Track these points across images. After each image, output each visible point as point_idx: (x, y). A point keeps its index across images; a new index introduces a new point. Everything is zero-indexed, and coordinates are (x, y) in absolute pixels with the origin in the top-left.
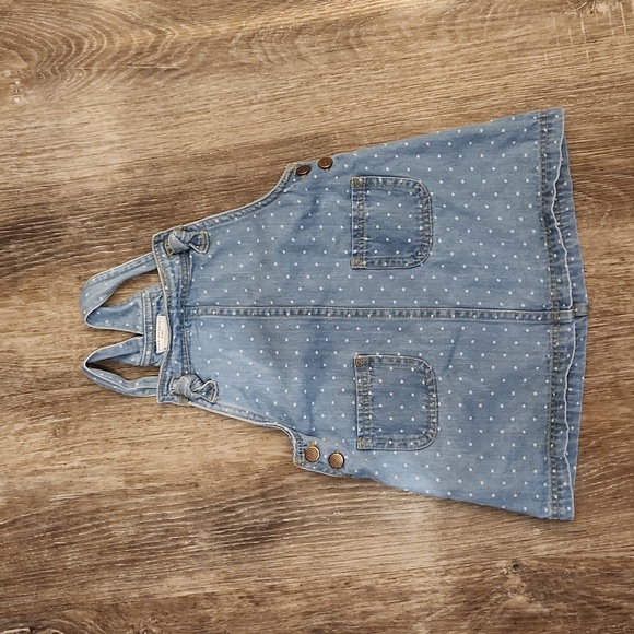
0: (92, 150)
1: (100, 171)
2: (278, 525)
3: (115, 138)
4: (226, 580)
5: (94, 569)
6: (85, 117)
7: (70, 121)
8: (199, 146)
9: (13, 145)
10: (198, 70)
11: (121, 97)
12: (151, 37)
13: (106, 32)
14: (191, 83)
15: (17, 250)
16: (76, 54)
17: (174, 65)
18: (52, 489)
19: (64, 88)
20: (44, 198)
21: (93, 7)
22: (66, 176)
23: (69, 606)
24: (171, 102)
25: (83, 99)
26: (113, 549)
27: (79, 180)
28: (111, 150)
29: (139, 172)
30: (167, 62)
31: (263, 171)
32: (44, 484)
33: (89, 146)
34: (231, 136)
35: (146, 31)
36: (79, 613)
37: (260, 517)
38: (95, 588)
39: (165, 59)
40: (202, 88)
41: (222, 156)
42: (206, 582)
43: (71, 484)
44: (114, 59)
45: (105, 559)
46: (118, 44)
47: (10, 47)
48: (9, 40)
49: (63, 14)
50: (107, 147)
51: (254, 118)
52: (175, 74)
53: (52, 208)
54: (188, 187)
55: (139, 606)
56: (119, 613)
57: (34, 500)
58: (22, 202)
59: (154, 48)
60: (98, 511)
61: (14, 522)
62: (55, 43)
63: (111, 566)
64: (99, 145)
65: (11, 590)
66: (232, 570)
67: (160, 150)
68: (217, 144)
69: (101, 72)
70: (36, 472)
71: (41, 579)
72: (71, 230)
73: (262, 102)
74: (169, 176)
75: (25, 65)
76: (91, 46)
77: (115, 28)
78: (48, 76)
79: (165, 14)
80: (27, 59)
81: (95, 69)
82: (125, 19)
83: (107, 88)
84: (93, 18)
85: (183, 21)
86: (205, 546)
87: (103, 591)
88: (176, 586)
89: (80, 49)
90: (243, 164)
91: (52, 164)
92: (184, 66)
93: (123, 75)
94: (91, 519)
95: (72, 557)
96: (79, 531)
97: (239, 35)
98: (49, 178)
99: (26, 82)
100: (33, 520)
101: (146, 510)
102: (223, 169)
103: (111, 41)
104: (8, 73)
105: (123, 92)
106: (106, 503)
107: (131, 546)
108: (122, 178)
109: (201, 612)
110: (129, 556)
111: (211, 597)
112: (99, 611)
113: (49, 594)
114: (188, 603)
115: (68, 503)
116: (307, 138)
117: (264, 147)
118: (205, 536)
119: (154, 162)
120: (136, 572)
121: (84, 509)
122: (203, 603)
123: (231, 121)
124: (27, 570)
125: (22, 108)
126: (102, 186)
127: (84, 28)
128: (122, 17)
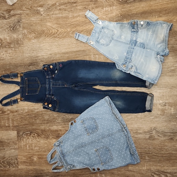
0: (45, 51)
1: (46, 54)
2: (72, 119)
3: (49, 49)
4: (63, 127)
5: (41, 124)
6: (44, 44)
7: (42, 45)
8: (63, 51)
9: (32, 49)
10: (64, 37)
11: (50, 41)
12: (56, 31)
13: (49, 30)
14: (62, 40)
15: (32, 67)
16: (43, 33)
17: (60, 36)
18: (35, 109)
19: (41, 39)
20: (37, 59)
21: (47, 25)
22: (40, 55)
23: (37, 129)
24: (59, 43)
25: (44, 41)
26: (45, 120)
27: (43, 56)
28: (48, 51)
29: (53, 55)
30: (59, 36)
31: (74, 56)
32: (34, 108)
33: (44, 50)
34: (69, 49)
35: (55, 30)
36: (38, 131)
37: (69, 117)
38: (41, 127)
39: (58, 35)
40: (64, 41)
41: (67, 53)
42: (60, 128)
43: (38, 109)
44: (50, 35)
45: (43, 122)
46: (51, 32)
47: (32, 31)
48: (32, 30)
49: (42, 26)
50: (48, 50)
51: (73, 46)
52: (60, 38)
53: (38, 60)
54: (61, 58)
55: (48, 131)
56: (45, 131)
57: (32, 111)
58: (33, 59)
59: (57, 33)
60: (42, 114)
61: (29, 114)
62: (40, 31)
63: (44, 123)
64: (46, 50)
65: (28, 126)
66: (64, 126)
67: (56, 51)
68: (66, 51)
69: (47, 37)
70: (33, 106)
71: (32, 124)
72: (41, 64)
73: (74, 44)
74: (58, 56)
75: (35, 35)
76: (46, 32)
77: (50, 29)
78: (38, 37)
79: (59, 27)
80: (35, 34)
81: (46, 36)
82: (52, 27)
83: (48, 39)
84: (47, 27)
85: (62, 28)
86: (60, 121)
87: (43, 127)
88: (55, 128)
89: (44, 32)
90: (70, 55)
91: (38, 53)
92: (61, 36)
93: (51, 37)
94: (41, 115)
95: (38, 121)
96: (39, 117)
97: (71, 31)
98: (37, 55)
99: (35, 38)
100: (32, 114)
101: (50, 114)
102: (67, 55)
103: (49, 31)
104: (32, 36)
105: (51, 41)
106: (44, 112)
107: (48, 120)
108: (50, 56)
109: (59, 132)
110: (47, 122)
111: (60, 130)
112: (42, 131)
113: (34, 127)
114: (57, 131)
115: (38, 112)
116: (82, 51)
117: (74, 52)
118: (60, 119)
119: (55, 53)
120: (48, 125)
121: (40, 113)
122: (59, 131)
123: (69, 47)
124: (30, 123)
125: (34, 43)
126: (46, 57)
127: (45, 29)
128: (51, 27)
